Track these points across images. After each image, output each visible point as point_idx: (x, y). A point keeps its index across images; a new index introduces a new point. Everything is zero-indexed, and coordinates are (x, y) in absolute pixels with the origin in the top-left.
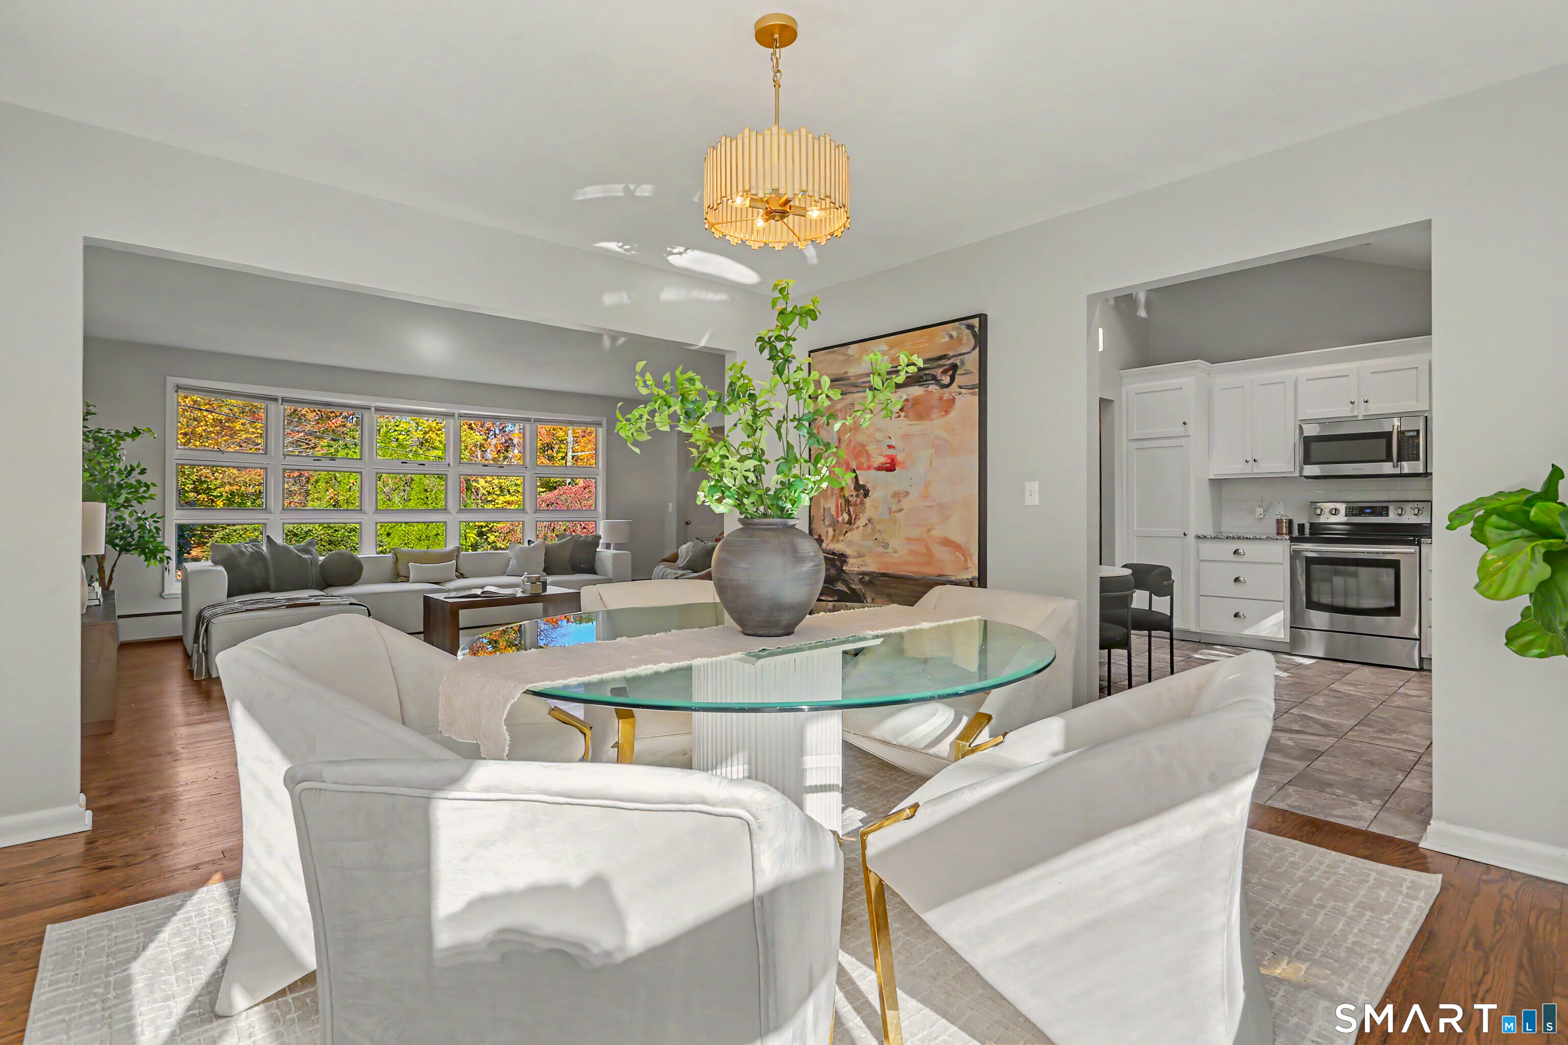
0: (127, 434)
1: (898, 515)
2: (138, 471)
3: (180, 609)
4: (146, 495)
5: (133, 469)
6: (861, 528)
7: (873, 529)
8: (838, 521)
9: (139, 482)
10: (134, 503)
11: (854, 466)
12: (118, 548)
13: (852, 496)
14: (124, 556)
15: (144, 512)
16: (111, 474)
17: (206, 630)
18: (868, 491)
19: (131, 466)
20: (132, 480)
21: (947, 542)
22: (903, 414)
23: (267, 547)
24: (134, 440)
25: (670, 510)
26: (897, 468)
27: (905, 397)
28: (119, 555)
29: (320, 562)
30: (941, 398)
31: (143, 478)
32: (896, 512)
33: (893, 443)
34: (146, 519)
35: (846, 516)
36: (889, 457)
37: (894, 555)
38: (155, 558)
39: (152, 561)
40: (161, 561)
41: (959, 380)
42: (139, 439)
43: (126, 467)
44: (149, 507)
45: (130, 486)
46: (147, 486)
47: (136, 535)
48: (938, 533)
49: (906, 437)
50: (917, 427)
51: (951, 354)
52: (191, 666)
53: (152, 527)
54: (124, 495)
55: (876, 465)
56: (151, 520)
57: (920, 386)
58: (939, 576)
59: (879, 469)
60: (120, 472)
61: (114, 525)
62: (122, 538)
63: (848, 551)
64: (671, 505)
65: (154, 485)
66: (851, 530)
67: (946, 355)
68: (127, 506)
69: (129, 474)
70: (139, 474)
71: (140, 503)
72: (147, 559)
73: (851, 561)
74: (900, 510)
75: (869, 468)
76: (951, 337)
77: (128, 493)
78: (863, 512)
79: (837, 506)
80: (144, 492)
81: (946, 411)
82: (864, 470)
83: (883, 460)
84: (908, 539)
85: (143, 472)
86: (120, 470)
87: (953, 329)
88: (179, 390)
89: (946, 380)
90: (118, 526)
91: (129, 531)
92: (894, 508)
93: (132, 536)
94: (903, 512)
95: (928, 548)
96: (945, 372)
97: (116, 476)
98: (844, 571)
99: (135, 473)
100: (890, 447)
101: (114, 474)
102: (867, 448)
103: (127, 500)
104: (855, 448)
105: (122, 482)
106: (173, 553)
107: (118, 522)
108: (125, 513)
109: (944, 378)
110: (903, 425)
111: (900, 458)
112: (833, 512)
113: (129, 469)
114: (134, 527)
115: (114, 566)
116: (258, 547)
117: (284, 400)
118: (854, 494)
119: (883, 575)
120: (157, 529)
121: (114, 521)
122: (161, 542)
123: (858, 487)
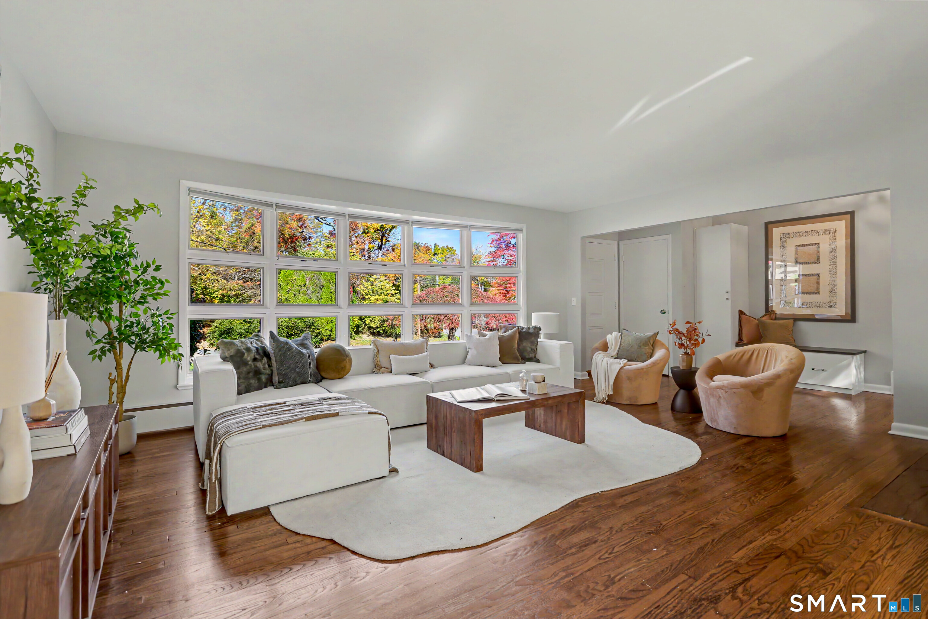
0: (127, 211)
2: (153, 267)
3: (191, 400)
4: (162, 292)
5: (148, 266)
9: (154, 278)
10: (150, 299)
12: (134, 346)
14: (139, 353)
15: (158, 308)
16: (126, 270)
17: (220, 452)
19: (147, 262)
20: (147, 277)
23: (270, 342)
24: (136, 218)
25: (574, 303)
28: (135, 353)
29: (316, 355)
31: (159, 275)
34: (160, 315)
38: (169, 355)
39: (166, 357)
40: (174, 358)
42: (140, 215)
43: (142, 263)
44: (163, 303)
45: (146, 283)
46: (162, 283)
47: (151, 331)
52: (203, 485)
53: (165, 324)
54: (140, 290)
56: (165, 317)
60: (136, 269)
61: (128, 323)
62: (137, 335)
64: (574, 299)
65: (167, 281)
68: (143, 303)
69: (145, 271)
70: (155, 270)
71: (155, 299)
72: (161, 356)
77: (145, 290)
80: (160, 289)
85: (158, 268)
86: (136, 266)
88: (191, 193)
90: (132, 323)
91: (144, 328)
93: (147, 332)
97: (131, 271)
99: (150, 270)
101: (129, 269)
103: (143, 297)
105: (138, 279)
106: (185, 349)
107: (133, 320)
108: (140, 309)
113: (145, 265)
114: (149, 324)
115: (131, 362)
116: (262, 342)
117: (278, 206)
120: (171, 326)
121: (129, 318)
122: (175, 339)
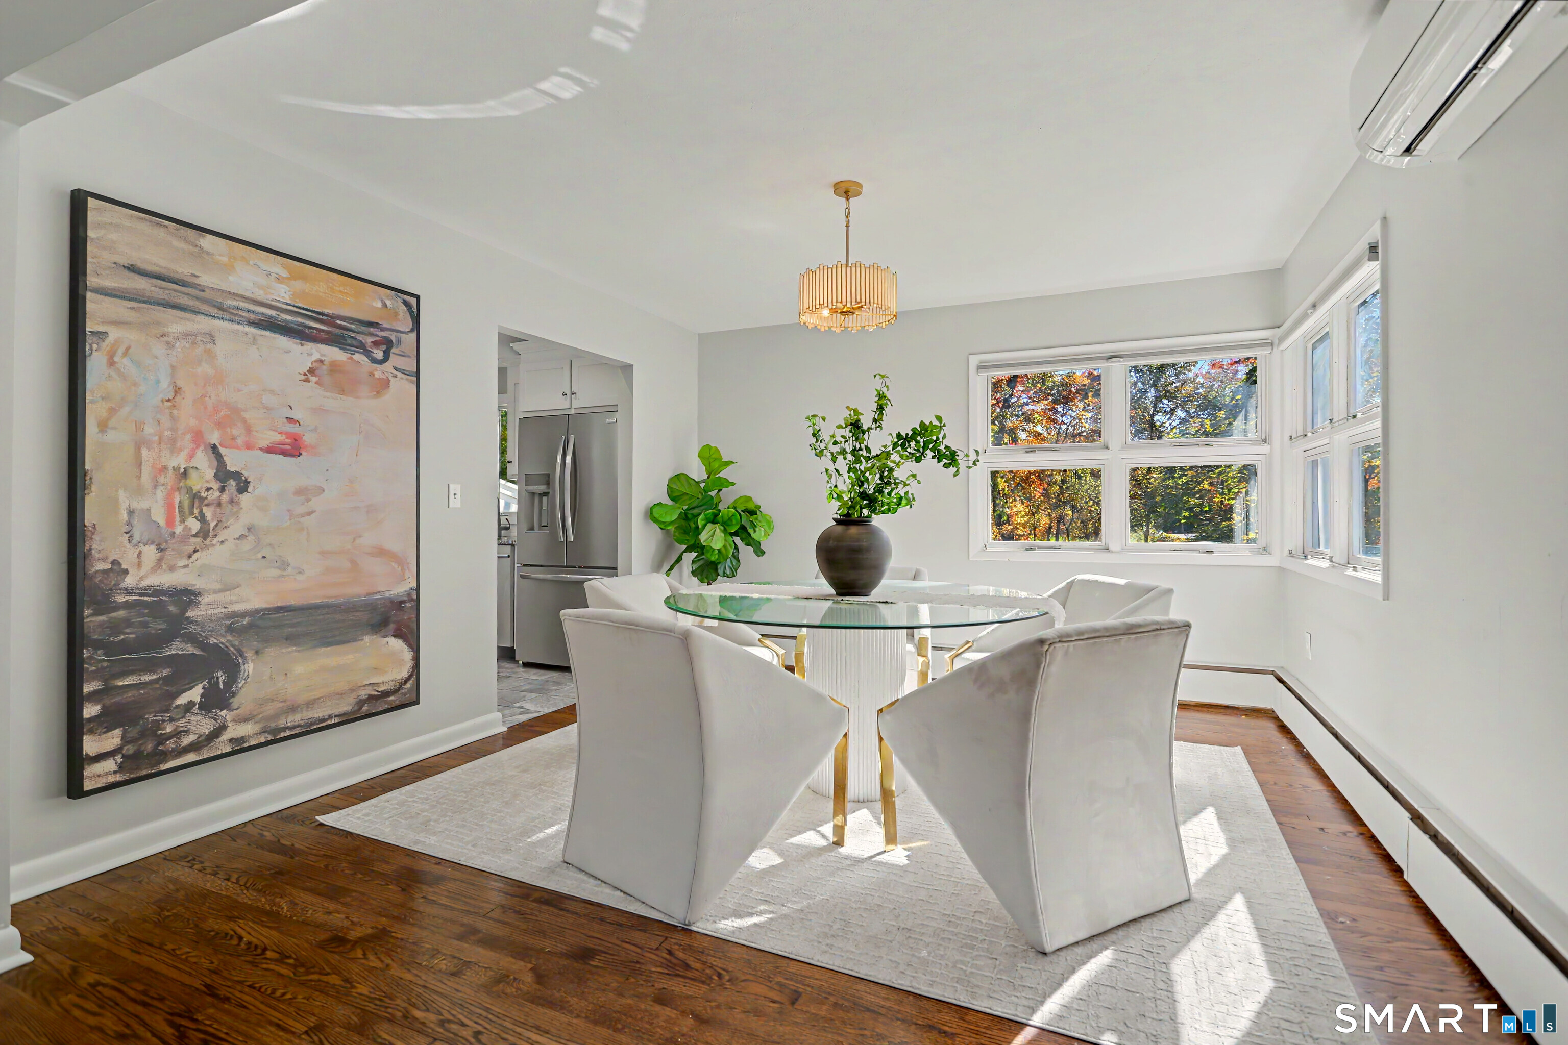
1: (306, 521)
6: (230, 545)
7: (258, 541)
8: (173, 534)
11: (214, 439)
13: (208, 489)
18: (247, 483)
21: (381, 552)
22: (314, 379)
26: (304, 453)
27: (316, 356)
30: (372, 374)
32: (302, 516)
33: (296, 415)
35: (194, 525)
36: (288, 435)
37: (300, 578)
41: (394, 360)
48: (368, 540)
49: (318, 411)
50: (333, 401)
51: (385, 326)
55: (264, 444)
57: (341, 348)
58: (369, 594)
59: (270, 450)
63: (198, 584)
66: (207, 547)
67: (378, 324)
73: (205, 600)
74: (310, 513)
75: (249, 447)
76: (385, 305)
78: (236, 515)
79: (170, 506)
81: (378, 392)
82: (238, 448)
83: (274, 438)
84: (324, 553)
87: (388, 297)
89: (379, 354)
92: (302, 510)
94: (313, 515)
95: (353, 562)
96: (376, 344)
98: (190, 621)
100: (290, 420)
102: (246, 415)
104: (216, 410)
109: (375, 351)
110: (312, 393)
111: (308, 439)
112: (159, 516)
118: (215, 485)
119: (279, 609)
123: (223, 475)
